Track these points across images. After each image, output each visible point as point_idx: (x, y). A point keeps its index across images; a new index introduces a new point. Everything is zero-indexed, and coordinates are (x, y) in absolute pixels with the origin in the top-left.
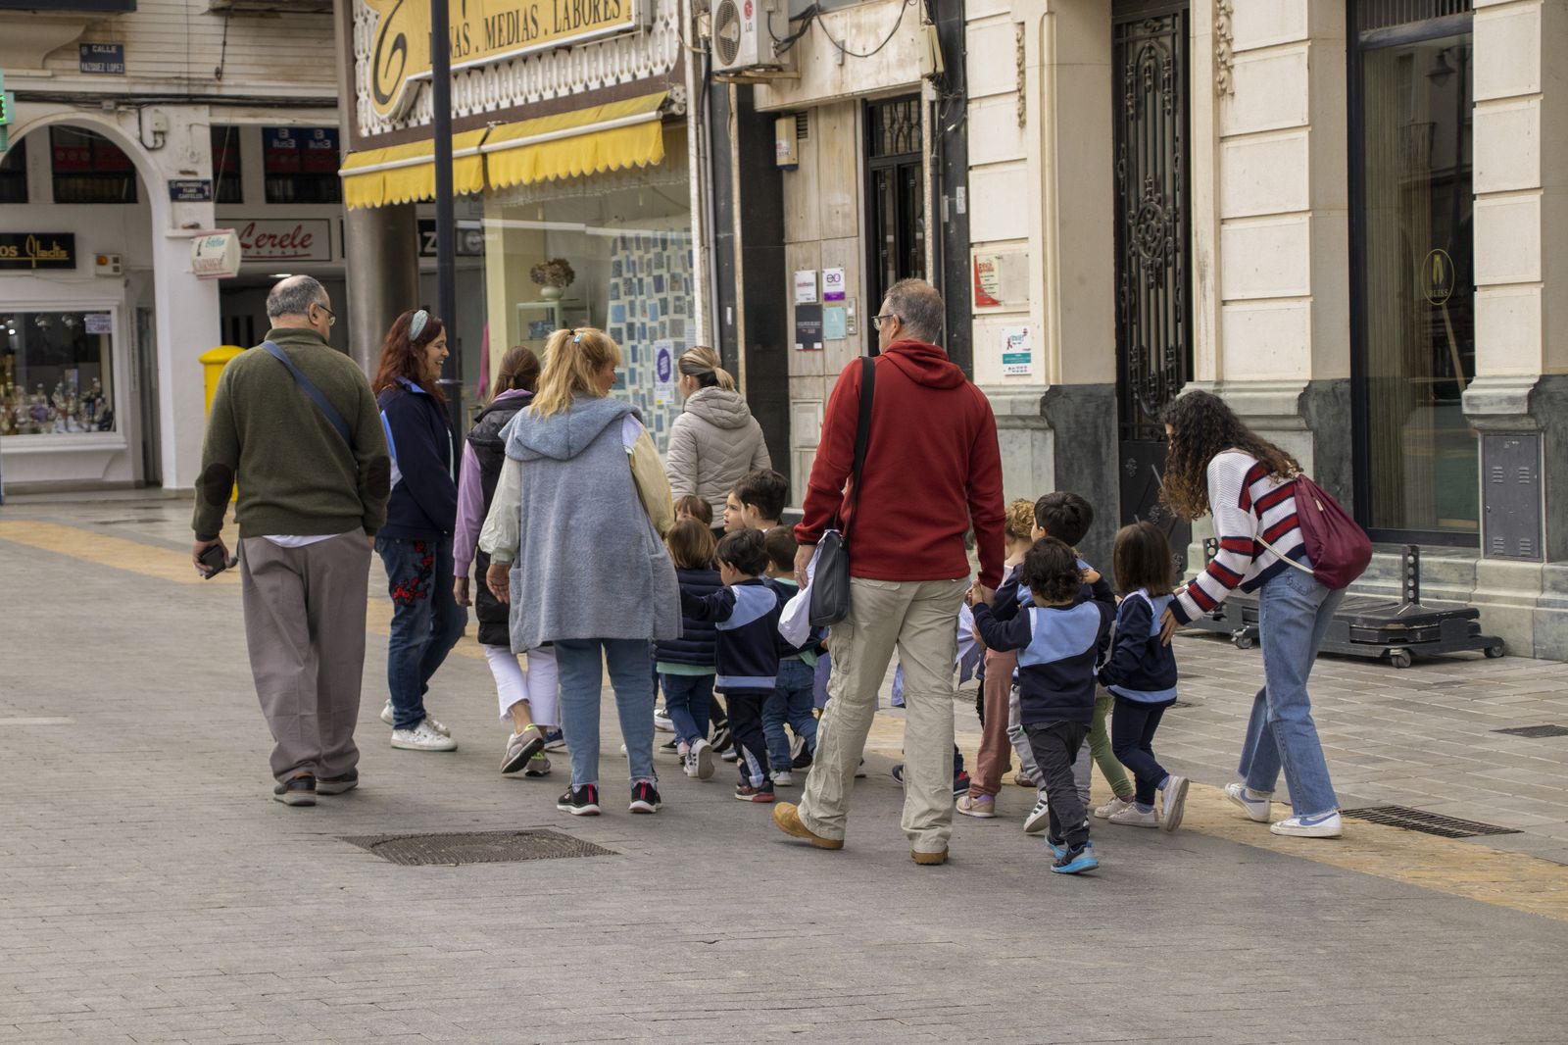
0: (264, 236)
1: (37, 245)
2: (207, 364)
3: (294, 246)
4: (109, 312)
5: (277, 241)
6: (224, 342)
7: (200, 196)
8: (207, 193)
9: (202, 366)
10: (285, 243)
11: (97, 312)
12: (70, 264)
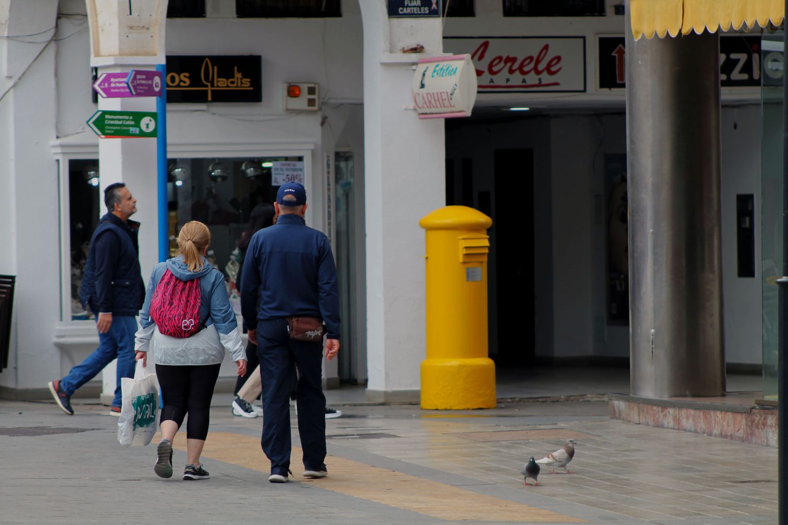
0: (500, 58)
1: (214, 71)
2: (429, 229)
3: (538, 73)
4: (300, 159)
5: (516, 65)
6: (450, 201)
7: (427, 10)
8: (434, 6)
9: (423, 231)
10: (526, 69)
11: (286, 159)
12: (253, 95)
